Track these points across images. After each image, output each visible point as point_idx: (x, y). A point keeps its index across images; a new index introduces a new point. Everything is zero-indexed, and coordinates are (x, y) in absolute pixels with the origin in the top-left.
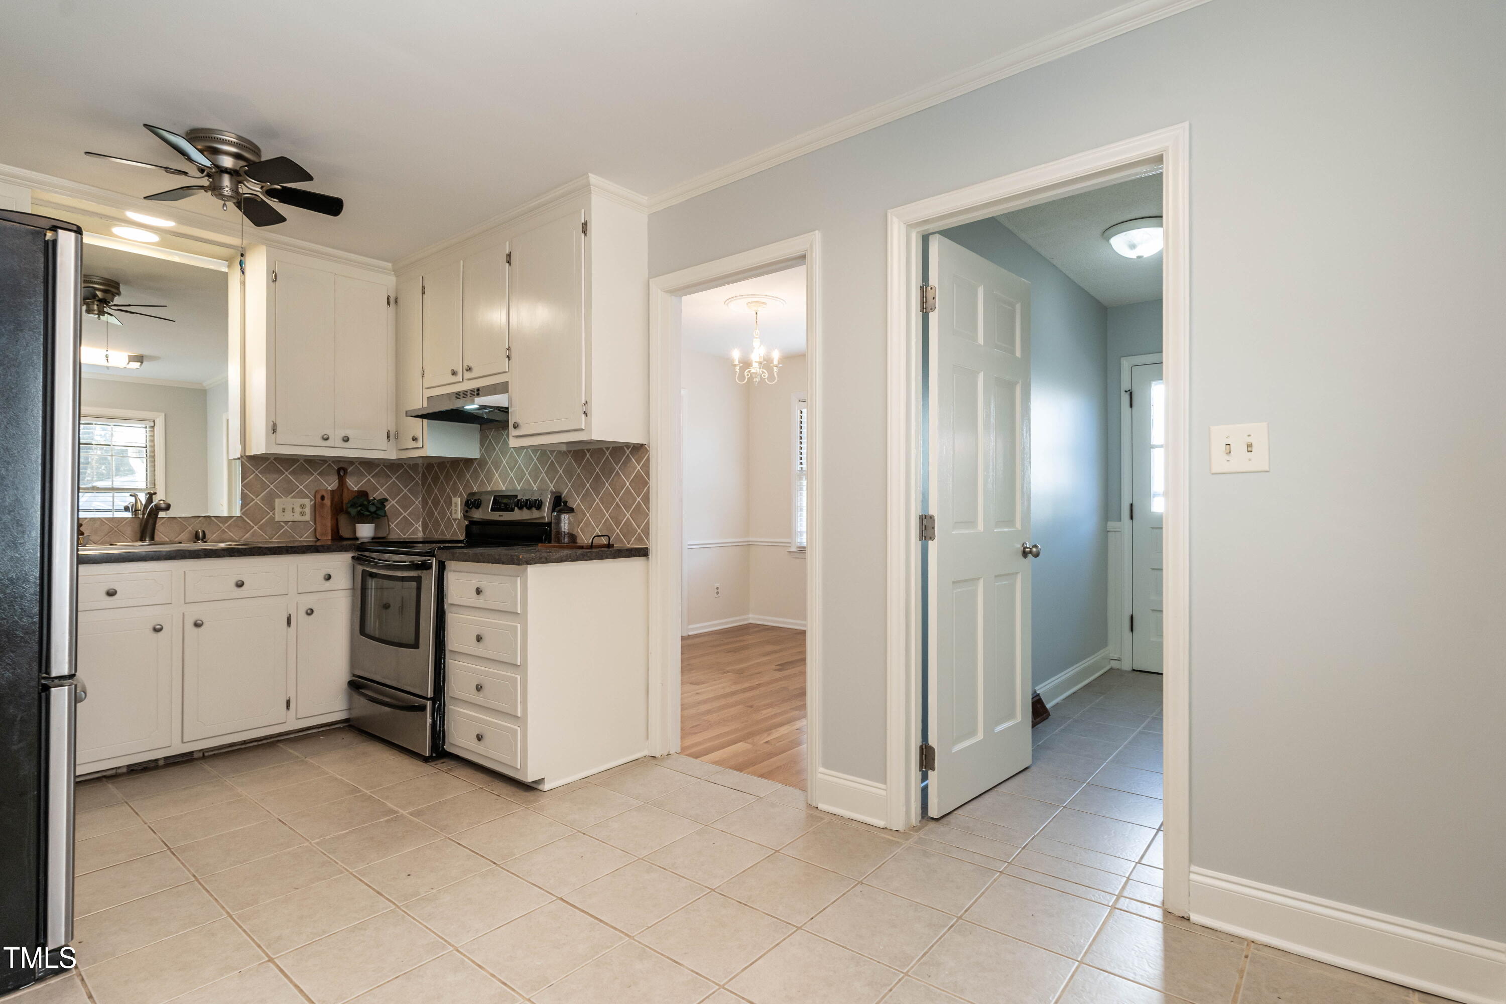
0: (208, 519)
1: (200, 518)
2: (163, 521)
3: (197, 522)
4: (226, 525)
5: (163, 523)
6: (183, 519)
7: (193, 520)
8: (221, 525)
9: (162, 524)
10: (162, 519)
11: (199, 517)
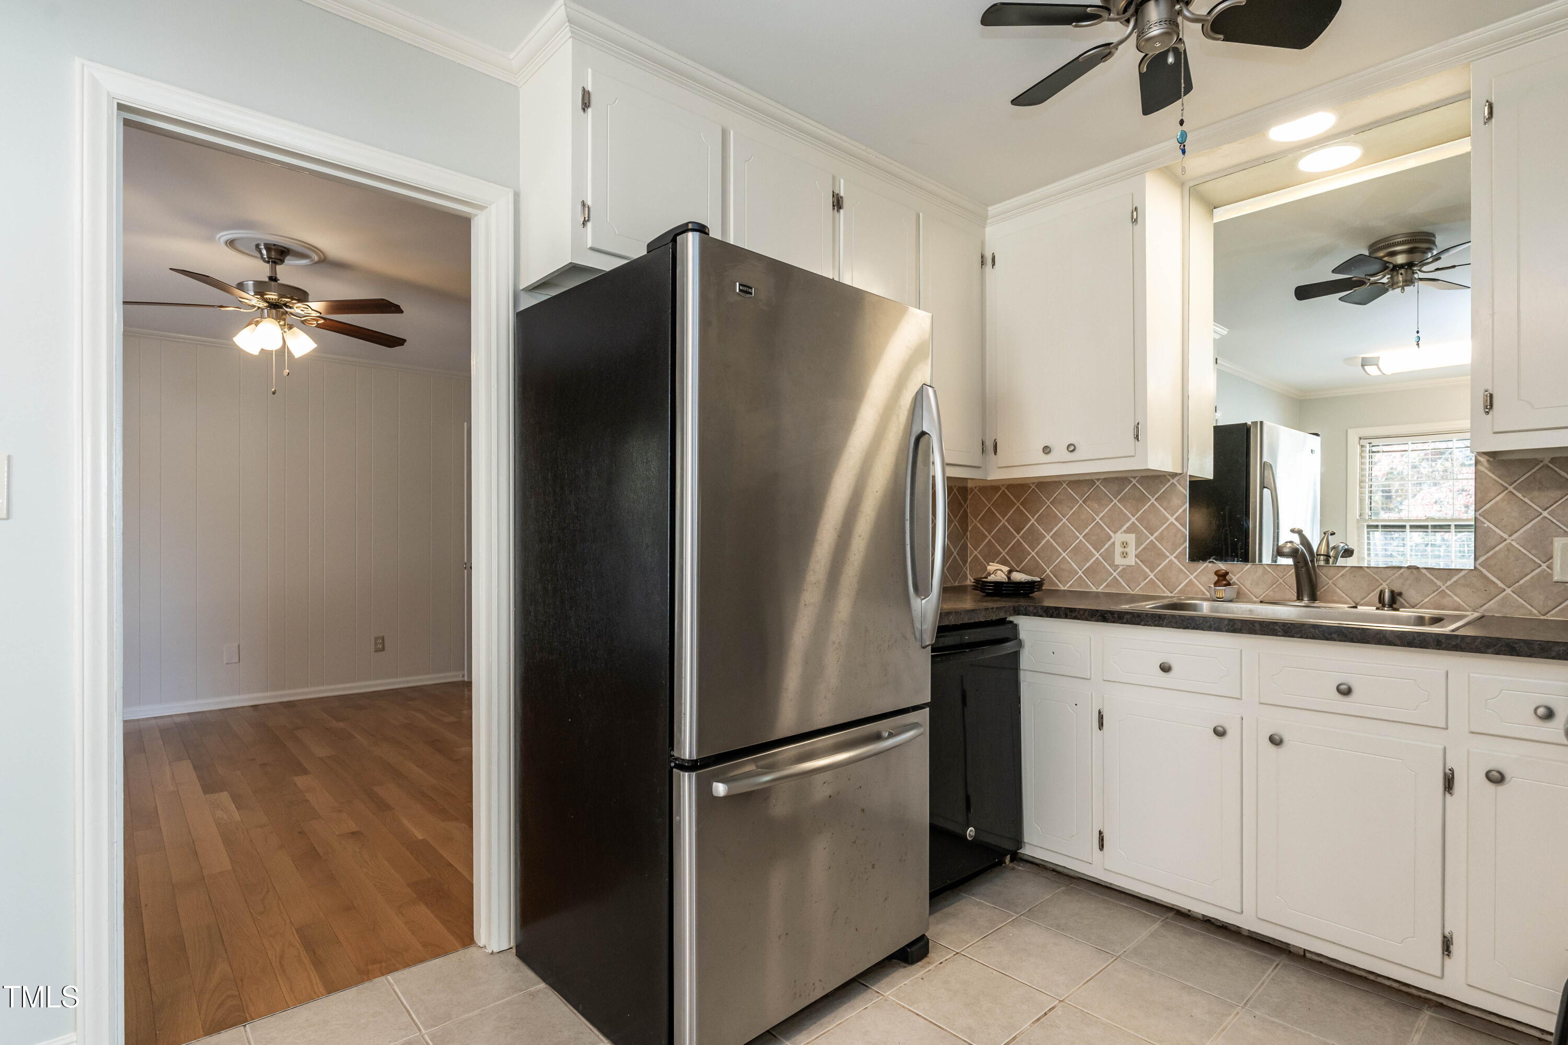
0: (1415, 571)
1: (1402, 570)
2: (1343, 572)
3: (1396, 575)
4: (1449, 583)
5: (1343, 575)
6: (1376, 570)
7: (1390, 572)
8: (1439, 583)
9: (1341, 576)
10: (1341, 568)
11: (1401, 568)
